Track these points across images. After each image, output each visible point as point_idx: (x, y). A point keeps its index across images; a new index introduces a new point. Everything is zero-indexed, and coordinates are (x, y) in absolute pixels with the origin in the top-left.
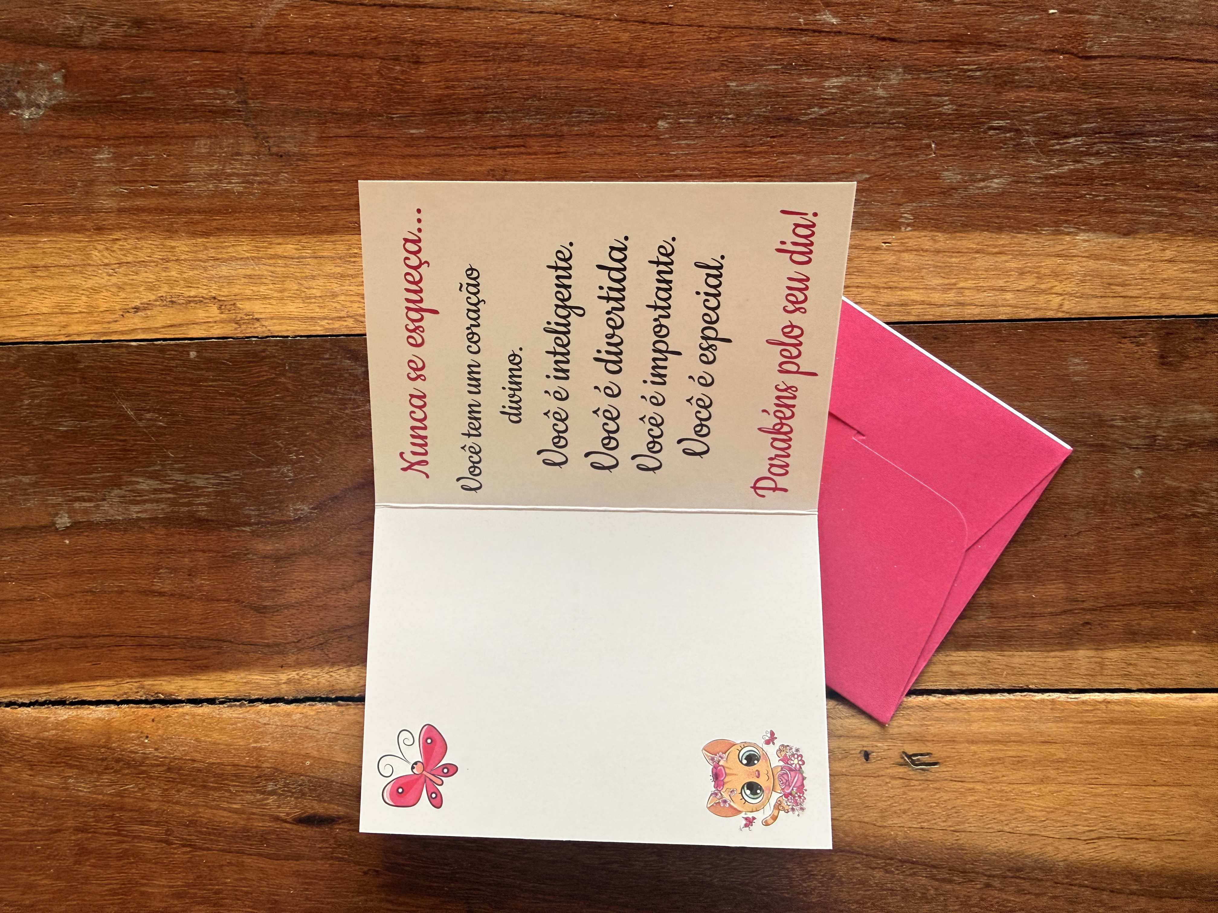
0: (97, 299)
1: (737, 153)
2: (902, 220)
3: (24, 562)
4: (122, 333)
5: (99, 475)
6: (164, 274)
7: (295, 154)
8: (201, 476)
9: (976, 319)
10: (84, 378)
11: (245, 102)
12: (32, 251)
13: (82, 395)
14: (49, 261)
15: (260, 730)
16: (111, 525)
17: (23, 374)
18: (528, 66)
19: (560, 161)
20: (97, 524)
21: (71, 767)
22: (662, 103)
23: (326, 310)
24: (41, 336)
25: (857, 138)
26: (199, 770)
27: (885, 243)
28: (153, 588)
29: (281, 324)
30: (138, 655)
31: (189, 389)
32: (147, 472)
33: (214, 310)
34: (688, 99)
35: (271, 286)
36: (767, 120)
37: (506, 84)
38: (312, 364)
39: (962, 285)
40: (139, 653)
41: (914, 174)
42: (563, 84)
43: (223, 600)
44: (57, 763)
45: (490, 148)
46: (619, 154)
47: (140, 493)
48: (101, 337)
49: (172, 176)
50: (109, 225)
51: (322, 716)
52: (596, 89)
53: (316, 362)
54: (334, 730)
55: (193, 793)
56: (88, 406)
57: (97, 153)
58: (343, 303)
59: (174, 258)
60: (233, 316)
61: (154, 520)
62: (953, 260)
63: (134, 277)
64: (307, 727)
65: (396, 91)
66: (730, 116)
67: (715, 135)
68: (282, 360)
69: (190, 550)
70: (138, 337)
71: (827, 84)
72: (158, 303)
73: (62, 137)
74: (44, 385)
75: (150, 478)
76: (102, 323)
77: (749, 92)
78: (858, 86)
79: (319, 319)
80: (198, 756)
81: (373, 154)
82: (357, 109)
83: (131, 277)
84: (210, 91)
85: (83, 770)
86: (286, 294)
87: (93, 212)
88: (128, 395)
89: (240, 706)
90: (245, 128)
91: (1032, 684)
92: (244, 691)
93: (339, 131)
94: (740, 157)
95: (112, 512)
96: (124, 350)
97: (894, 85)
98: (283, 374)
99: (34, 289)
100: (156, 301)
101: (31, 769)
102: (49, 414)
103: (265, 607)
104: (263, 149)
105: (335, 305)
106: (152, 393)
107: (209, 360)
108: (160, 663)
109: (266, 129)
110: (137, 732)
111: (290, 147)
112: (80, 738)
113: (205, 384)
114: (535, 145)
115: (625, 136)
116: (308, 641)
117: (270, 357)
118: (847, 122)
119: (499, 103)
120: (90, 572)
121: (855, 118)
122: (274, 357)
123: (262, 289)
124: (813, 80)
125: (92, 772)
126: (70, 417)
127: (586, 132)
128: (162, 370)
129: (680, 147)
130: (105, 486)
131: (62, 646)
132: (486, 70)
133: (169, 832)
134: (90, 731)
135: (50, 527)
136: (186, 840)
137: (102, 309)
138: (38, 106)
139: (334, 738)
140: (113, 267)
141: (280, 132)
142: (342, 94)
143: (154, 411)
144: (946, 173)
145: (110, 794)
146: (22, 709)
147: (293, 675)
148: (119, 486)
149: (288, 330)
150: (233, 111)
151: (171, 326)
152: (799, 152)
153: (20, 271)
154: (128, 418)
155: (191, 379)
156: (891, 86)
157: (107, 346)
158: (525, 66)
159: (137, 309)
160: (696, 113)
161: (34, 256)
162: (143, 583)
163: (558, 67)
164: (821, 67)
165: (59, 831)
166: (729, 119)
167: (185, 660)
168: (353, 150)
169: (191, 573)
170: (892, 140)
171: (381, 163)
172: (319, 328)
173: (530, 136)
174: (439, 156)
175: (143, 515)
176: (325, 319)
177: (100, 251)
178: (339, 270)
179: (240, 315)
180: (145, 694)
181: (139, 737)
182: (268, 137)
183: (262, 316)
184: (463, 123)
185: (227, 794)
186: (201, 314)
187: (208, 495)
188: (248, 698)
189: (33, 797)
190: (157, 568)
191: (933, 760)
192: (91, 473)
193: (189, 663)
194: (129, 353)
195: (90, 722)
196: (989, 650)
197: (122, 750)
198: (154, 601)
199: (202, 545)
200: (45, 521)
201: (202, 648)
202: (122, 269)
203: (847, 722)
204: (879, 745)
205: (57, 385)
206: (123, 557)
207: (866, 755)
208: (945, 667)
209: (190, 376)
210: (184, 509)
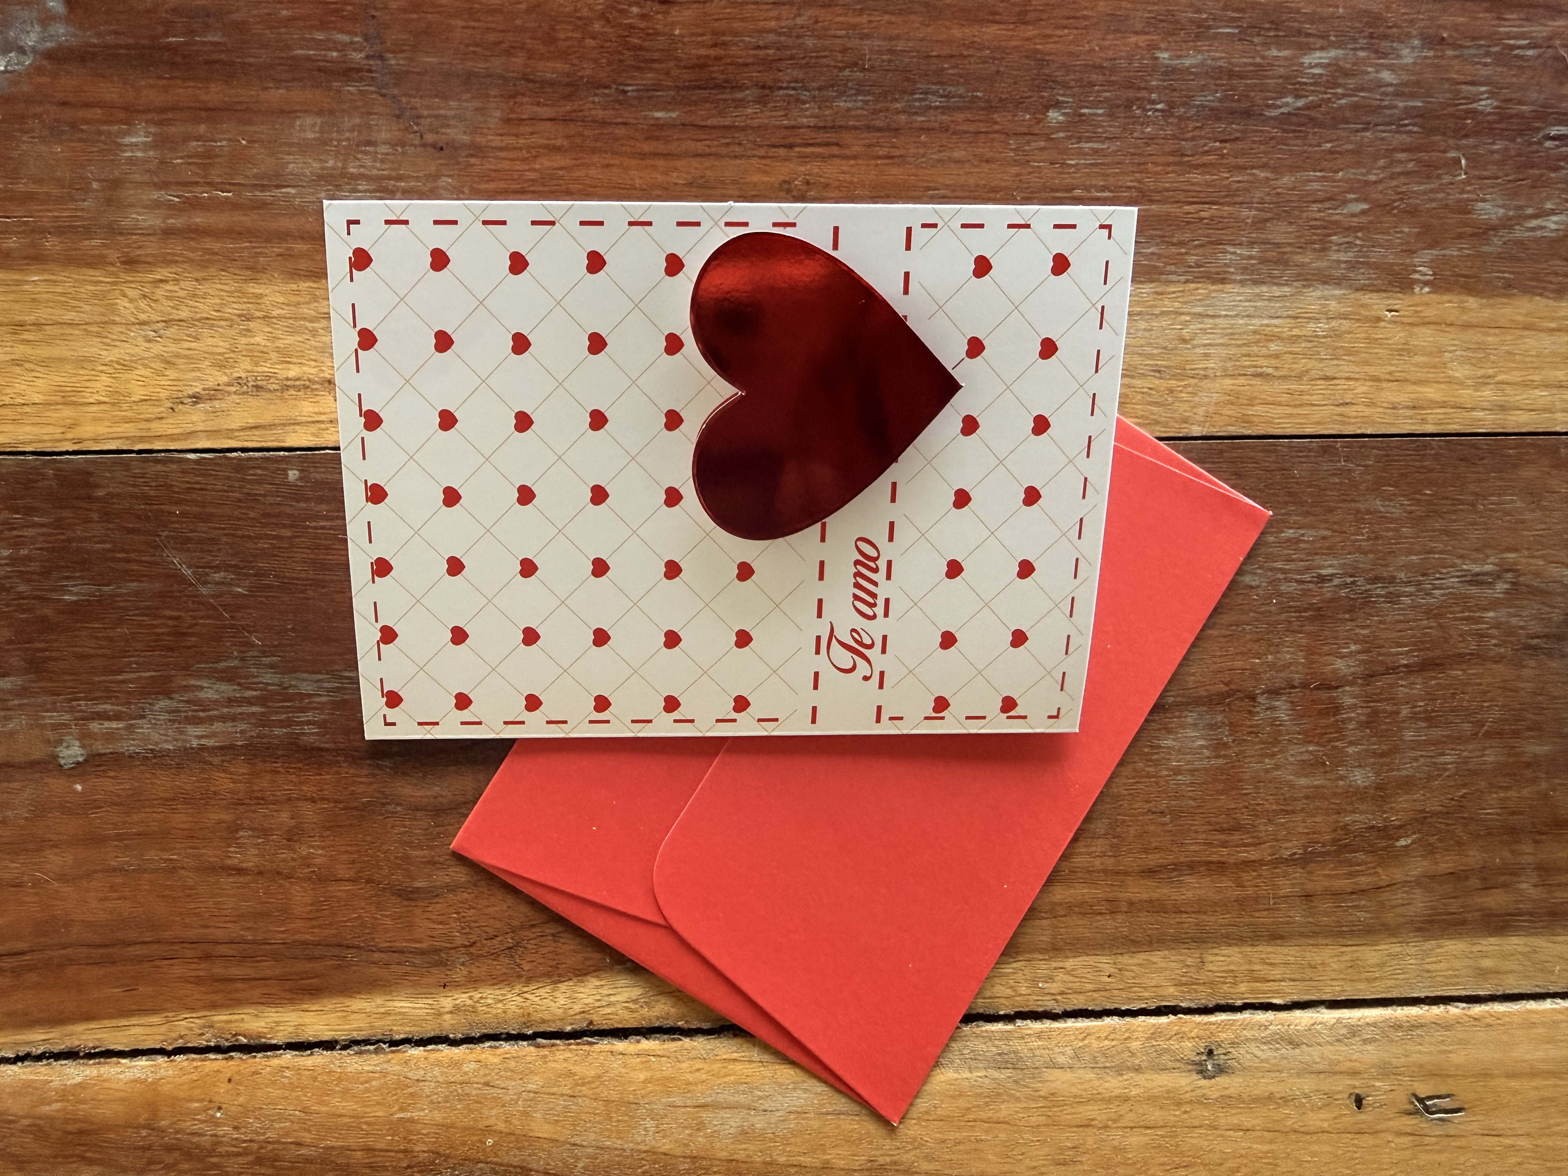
0: (128, 381)
1: (1169, 164)
2: (1417, 276)
4: (172, 438)
5: (132, 676)
6: (244, 340)
7: (463, 146)
8: (306, 675)
9: (1524, 430)
10: (107, 514)
11: (381, 58)
12: (12, 297)
13: (104, 542)
14: (42, 314)
15: (410, 1090)
16: (154, 758)
18: (846, 15)
19: (895, 171)
20: (130, 756)
21: (89, 1162)
22: (1055, 82)
24: (31, 442)
25: (1351, 147)
26: (309, 1161)
27: (1390, 311)
28: (229, 862)
30: (202, 973)
31: (287, 533)
32: (216, 671)
34: (1094, 77)
36: (1215, 114)
37: (810, 42)
39: (1500, 378)
40: (202, 969)
41: (1434, 205)
42: (900, 45)
43: (347, 880)
44: (65, 1157)
45: (784, 146)
46: (987, 161)
47: (204, 705)
48: (134, 443)
49: (255, 176)
50: (146, 255)
51: (512, 1064)
52: (952, 56)
54: (531, 1087)
56: (114, 560)
57: (127, 133)
59: (259, 314)
61: (228, 749)
62: (1490, 339)
63: (193, 345)
64: (487, 1084)
65: (634, 48)
66: (1159, 106)
67: (1135, 134)
69: (290, 799)
70: (199, 445)
71: (1306, 60)
72: (234, 389)
73: (65, 104)
74: (35, 525)
75: (221, 679)
76: (137, 421)
77: (1188, 69)
78: (1355, 64)
80: (307, 1137)
81: (593, 151)
82: (568, 75)
83: (187, 345)
84: (320, 36)
85: (109, 1166)
87: (121, 234)
88: (182, 543)
89: (376, 1052)
90: (381, 98)
92: (380, 1027)
93: (536, 109)
94: (1173, 172)
95: (155, 737)
96: (174, 467)
97: (1407, 65)
99: (16, 362)
100: (229, 385)
102: (46, 573)
103: (417, 890)
104: (412, 136)
106: (224, 539)
107: (320, 485)
108: (240, 985)
109: (416, 102)
110: (202, 1100)
111: (457, 134)
112: (106, 1112)
113: (314, 524)
114: (856, 144)
115: (996, 132)
116: (488, 943)
118: (1337, 120)
119: (798, 74)
120: (119, 837)
121: (1348, 114)
124: (1286, 53)
125: (125, 1169)
126: (82, 578)
127: (937, 125)
128: (240, 501)
129: (1081, 153)
130: (144, 693)
131: (71, 961)
132: (778, 19)
134: (122, 1101)
135: (48, 762)
137: (137, 398)
138: (22, 51)
139: (532, 1100)
140: (155, 327)
141: (439, 108)
142: (543, 49)
143: (228, 568)
144: (1480, 205)
147: (462, 998)
148: (168, 694)
150: (358, 70)
151: (256, 427)
152: (1264, 167)
154: (182, 579)
155: (290, 516)
156: (1403, 68)
157: (146, 460)
158: (840, 15)
159: (197, 398)
160: (1107, 100)
161: (17, 306)
162: (210, 855)
163: (893, 19)
164: (1299, 33)
166: (1157, 110)
167: (282, 978)
168: (559, 142)
169: (293, 836)
170: (1403, 151)
171: (608, 166)
173: (846, 128)
174: (702, 155)
175: (210, 743)
177: (131, 301)
180: (215, 1036)
181: (206, 1109)
182: (419, 117)
184: (741, 103)
187: (321, 708)
188: (388, 1039)
190: (234, 829)
191: (1455, 1105)
192: (120, 672)
193: (288, 985)
194: (184, 472)
195: (121, 1086)
196: (1536, 934)
197: (177, 1132)
198: (227, 882)
199: (308, 789)
200: (39, 753)
201: (311, 958)
202: (172, 331)
203: (1328, 1050)
204: (1377, 1084)
205: (58, 524)
206: (174, 810)
207: (1359, 1101)
208: (1471, 962)
209: (288, 510)
210: (278, 731)
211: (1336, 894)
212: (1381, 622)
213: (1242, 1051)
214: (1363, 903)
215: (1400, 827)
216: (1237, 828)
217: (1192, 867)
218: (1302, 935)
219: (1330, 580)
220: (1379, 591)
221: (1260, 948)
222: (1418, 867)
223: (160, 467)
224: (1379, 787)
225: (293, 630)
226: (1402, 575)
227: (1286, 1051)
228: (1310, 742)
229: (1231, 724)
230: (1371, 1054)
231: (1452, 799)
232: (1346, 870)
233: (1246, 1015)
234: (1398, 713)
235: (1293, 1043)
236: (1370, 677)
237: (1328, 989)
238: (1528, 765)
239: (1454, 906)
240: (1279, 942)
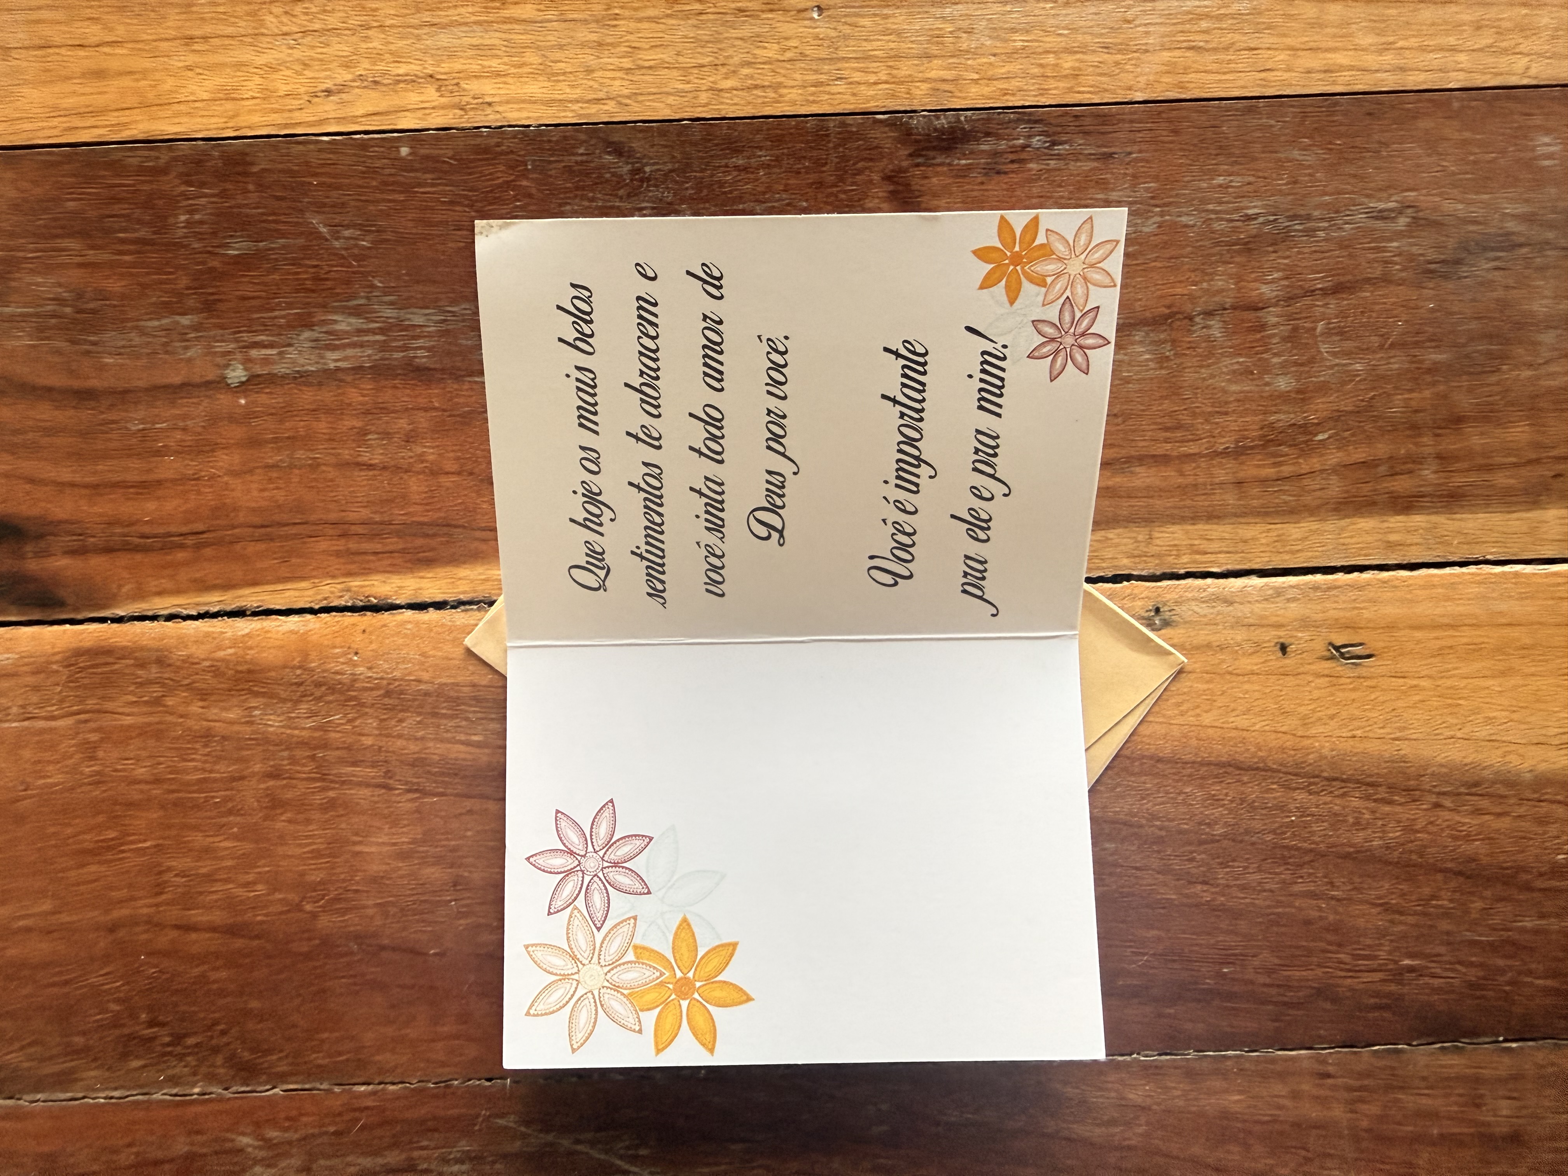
0: (274, 80)
3: (184, 429)
4: (310, 124)
5: (283, 313)
6: (364, 45)
8: (418, 311)
9: (1418, 89)
10: (259, 185)
12: (184, 16)
13: (258, 208)
14: (208, 29)
16: (301, 378)
17: (177, 181)
20: (282, 377)
21: (257, 694)
23: (578, 91)
24: (200, 131)
26: (427, 694)
28: (360, 459)
29: (519, 110)
30: (341, 548)
31: (401, 197)
32: (347, 307)
33: (431, 93)
35: (506, 59)
38: (562, 161)
39: (1400, 44)
40: (341, 545)
43: (453, 473)
44: (237, 691)
47: (338, 335)
48: (280, 130)
53: (566, 158)
55: (419, 723)
56: (266, 221)
58: (601, 81)
59: (375, 24)
60: (457, 99)
61: (358, 370)
63: (324, 50)
68: (524, 156)
69: (407, 409)
70: (331, 130)
72: (356, 84)
74: (205, 196)
75: (352, 315)
76: (283, 111)
79: (571, 102)
80: (425, 676)
83: (320, 50)
85: (271, 697)
86: (526, 70)
88: (320, 207)
89: (479, 609)
91: (1491, 553)
92: (483, 590)
95: (301, 360)
96: (312, 147)
98: (524, 175)
99: (189, 68)
100: (354, 81)
101: (204, 700)
102: (214, 234)
105: (591, 83)
106: (353, 203)
107: (427, 158)
108: (372, 558)
110: (343, 647)
112: (270, 657)
113: (422, 190)
117: (508, 153)
120: (274, 440)
122: (512, 152)
123: (494, 63)
125: (284, 701)
126: (242, 237)
128: (364, 173)
130: (290, 326)
131: (239, 539)
133: (388, 774)
134: (281, 647)
135: (219, 382)
136: (413, 784)
137: (282, 93)
140: (295, 36)
143: (354, 226)
145: (310, 728)
146: (189, 622)
148: (310, 326)
149: (529, 118)
151: (375, 114)
153: (170, 43)
154: (320, 237)
155: (403, 184)
157: (290, 142)
159: (329, 92)
161: (188, 24)
162: (346, 454)
165: (242, 778)
167: (403, 551)
169: (410, 438)
172: (571, 115)
175: (343, 365)
176: (578, 102)
177: (277, 17)
178: (594, 37)
179: (465, 99)
180: (351, 598)
181: (345, 654)
183: (496, 99)
185: (464, 723)
186: (413, 98)
187: (430, 336)
189: (207, 736)
190: (363, 433)
191: (1367, 652)
192: (273, 310)
193: (409, 556)
194: (320, 150)
195: (279, 636)
196: (1436, 513)
197: (324, 671)
198: (361, 476)
199: (422, 401)
200: (211, 374)
201: (427, 536)
202: (308, 40)
203: (1258, 608)
204: (1300, 635)
205: (223, 194)
206: (318, 420)
207: (1283, 648)
208: (1380, 536)
209: (401, 179)
210: (397, 355)
211: (1264, 481)
212: (1299, 253)
213: (1184, 608)
214: (1286, 488)
215: (1318, 424)
216: (1179, 427)
217: (1141, 460)
218: (1236, 515)
219: (1255, 219)
220: (1297, 227)
221: (1199, 526)
222: (1334, 458)
223: (301, 147)
224: (1299, 392)
225: (407, 274)
226: (1316, 213)
227: (1221, 607)
228: (1240, 355)
229: (1174, 341)
230: (1295, 610)
231: (1362, 401)
232: (1272, 460)
233: (1190, 581)
234: (1314, 329)
235: (1229, 602)
236: (1290, 299)
237: (1258, 560)
238: (1429, 371)
239: (1366, 489)
240: (1216, 521)
